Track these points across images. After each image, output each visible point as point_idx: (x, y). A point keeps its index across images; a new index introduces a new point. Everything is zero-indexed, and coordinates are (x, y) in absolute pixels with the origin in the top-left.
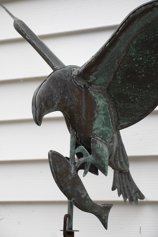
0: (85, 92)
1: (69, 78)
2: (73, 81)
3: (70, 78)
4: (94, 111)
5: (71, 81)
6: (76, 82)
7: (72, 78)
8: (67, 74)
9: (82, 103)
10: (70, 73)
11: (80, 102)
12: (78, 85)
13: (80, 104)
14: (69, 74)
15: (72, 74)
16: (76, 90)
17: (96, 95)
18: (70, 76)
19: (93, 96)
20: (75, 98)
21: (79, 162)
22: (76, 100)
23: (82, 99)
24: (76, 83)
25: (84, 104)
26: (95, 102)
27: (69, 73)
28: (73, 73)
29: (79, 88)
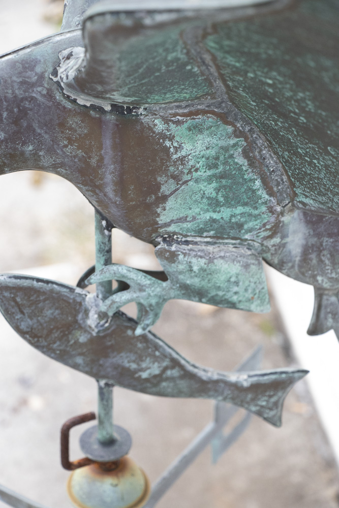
0: (117, 125)
1: (42, 85)
2: (58, 96)
3: (46, 85)
4: (156, 179)
5: (50, 96)
6: (73, 97)
7: (54, 87)
8: (36, 74)
9: (101, 159)
10: (51, 70)
11: (90, 158)
12: (85, 106)
13: (94, 161)
14: (43, 73)
15: (55, 73)
16: (73, 122)
17: (172, 126)
18: (47, 79)
19: (154, 132)
20: (66, 146)
21: (111, 304)
22: (71, 153)
23: (100, 147)
24: (74, 101)
25: (107, 160)
26: (167, 150)
27: (46, 71)
28: (60, 70)
29: (90, 116)
